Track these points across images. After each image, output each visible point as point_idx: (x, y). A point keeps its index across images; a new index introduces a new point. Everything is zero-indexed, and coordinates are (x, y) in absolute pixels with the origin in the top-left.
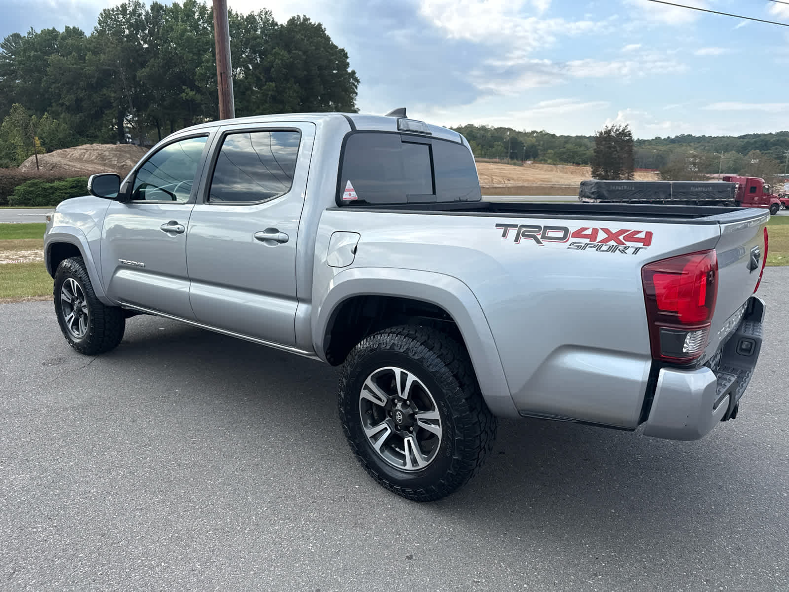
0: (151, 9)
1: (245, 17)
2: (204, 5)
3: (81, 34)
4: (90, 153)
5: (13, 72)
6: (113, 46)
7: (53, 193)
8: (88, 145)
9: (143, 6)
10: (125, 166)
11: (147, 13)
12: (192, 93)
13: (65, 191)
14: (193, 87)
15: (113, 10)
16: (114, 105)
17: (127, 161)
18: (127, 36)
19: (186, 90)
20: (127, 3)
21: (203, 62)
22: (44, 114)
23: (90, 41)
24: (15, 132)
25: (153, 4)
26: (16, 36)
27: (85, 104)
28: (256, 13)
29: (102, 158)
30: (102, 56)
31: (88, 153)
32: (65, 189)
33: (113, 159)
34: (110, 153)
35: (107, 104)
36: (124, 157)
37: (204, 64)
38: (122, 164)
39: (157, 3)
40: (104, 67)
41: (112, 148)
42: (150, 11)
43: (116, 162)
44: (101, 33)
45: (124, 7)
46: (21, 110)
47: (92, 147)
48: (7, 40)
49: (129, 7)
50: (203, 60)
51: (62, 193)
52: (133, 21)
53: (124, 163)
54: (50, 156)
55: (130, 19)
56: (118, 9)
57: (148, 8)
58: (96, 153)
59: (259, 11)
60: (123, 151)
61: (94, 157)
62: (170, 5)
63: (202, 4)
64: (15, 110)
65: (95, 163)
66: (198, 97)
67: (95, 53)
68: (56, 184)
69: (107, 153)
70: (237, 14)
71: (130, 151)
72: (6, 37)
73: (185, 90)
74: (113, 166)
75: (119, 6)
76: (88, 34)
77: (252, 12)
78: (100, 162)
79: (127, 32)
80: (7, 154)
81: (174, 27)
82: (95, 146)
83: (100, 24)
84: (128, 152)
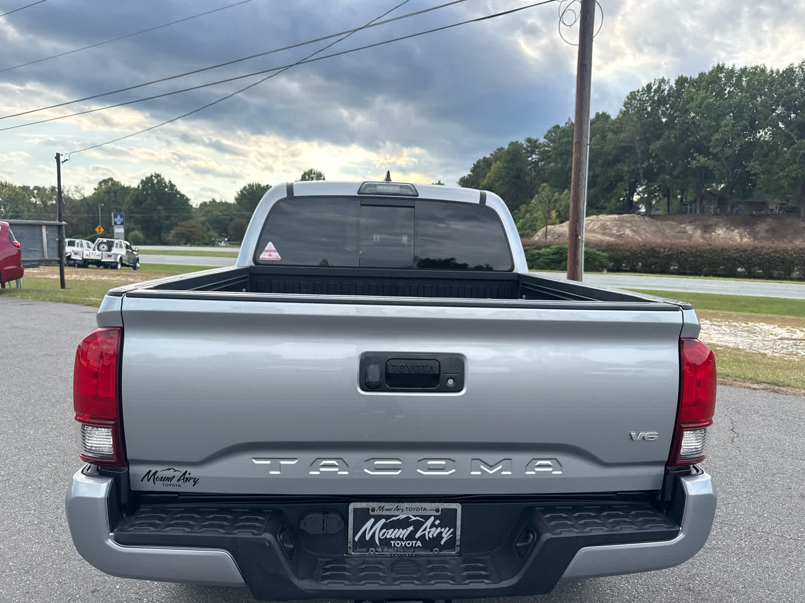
0: (675, 84)
1: (781, 72)
2: (732, 69)
3: (608, 117)
4: (594, 224)
5: (549, 157)
6: (633, 124)
7: (538, 258)
8: (595, 216)
9: (668, 82)
10: (623, 236)
11: (671, 88)
12: (703, 160)
13: (548, 257)
14: (707, 154)
15: (638, 91)
16: (626, 178)
17: (626, 230)
18: (648, 113)
19: (698, 157)
20: (653, 82)
21: (721, 127)
22: (564, 191)
23: (615, 122)
24: (540, 207)
25: (679, 78)
26: (557, 127)
27: (600, 180)
28: (796, 65)
29: (604, 228)
30: (622, 135)
31: (593, 223)
32: (548, 255)
33: (614, 229)
34: (611, 223)
35: (620, 178)
36: (623, 226)
37: (722, 129)
38: (621, 233)
39: (682, 77)
40: (623, 144)
41: (615, 218)
42: (674, 86)
43: (615, 232)
44: (625, 114)
45: (649, 87)
46: (548, 189)
47: (597, 218)
48: (549, 132)
49: (654, 85)
50: (721, 125)
51: (545, 259)
52: (656, 98)
53: (622, 232)
54: (560, 226)
55: (654, 96)
56: (643, 89)
57: (673, 83)
58: (599, 224)
59: (801, 62)
60: (625, 221)
61: (597, 227)
62: (695, 76)
63: (730, 68)
64: (543, 189)
65: (597, 233)
66: (711, 163)
67: (616, 132)
68: (543, 251)
69: (609, 223)
70: (772, 71)
71: (632, 220)
72: (549, 129)
73: (695, 157)
74: (612, 235)
75: (645, 86)
76: (613, 117)
77: (791, 65)
78: (601, 232)
79: (649, 109)
80: (530, 226)
81: (694, 97)
82: (601, 217)
83: (624, 106)
84: (630, 222)
